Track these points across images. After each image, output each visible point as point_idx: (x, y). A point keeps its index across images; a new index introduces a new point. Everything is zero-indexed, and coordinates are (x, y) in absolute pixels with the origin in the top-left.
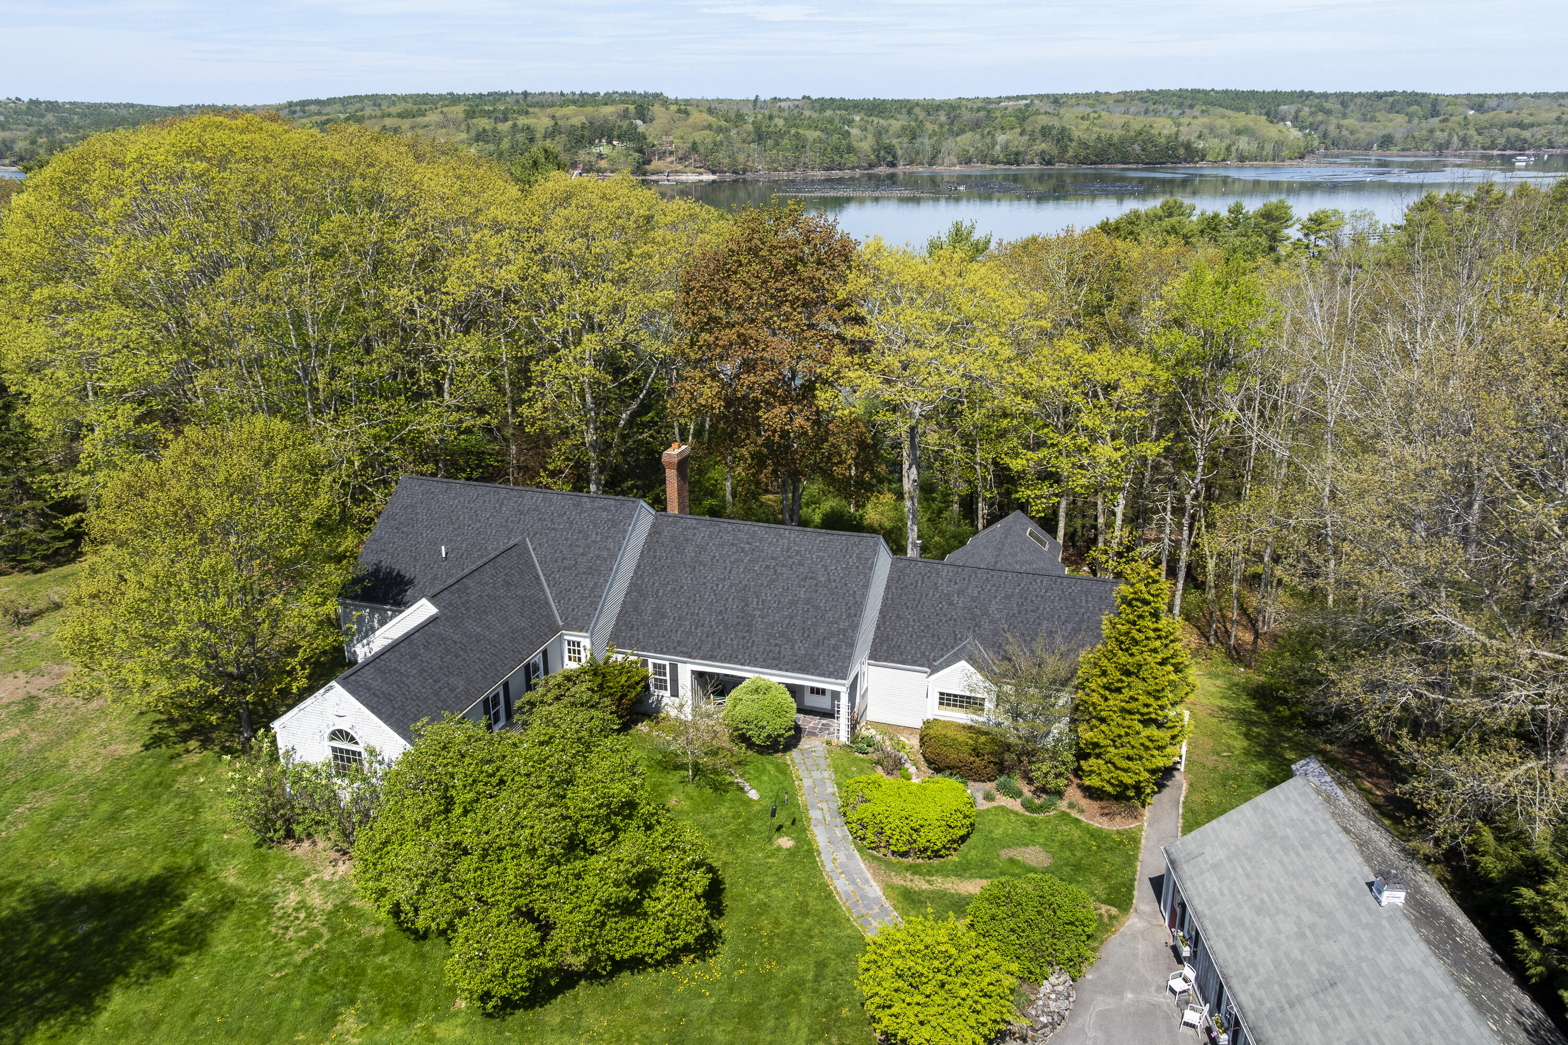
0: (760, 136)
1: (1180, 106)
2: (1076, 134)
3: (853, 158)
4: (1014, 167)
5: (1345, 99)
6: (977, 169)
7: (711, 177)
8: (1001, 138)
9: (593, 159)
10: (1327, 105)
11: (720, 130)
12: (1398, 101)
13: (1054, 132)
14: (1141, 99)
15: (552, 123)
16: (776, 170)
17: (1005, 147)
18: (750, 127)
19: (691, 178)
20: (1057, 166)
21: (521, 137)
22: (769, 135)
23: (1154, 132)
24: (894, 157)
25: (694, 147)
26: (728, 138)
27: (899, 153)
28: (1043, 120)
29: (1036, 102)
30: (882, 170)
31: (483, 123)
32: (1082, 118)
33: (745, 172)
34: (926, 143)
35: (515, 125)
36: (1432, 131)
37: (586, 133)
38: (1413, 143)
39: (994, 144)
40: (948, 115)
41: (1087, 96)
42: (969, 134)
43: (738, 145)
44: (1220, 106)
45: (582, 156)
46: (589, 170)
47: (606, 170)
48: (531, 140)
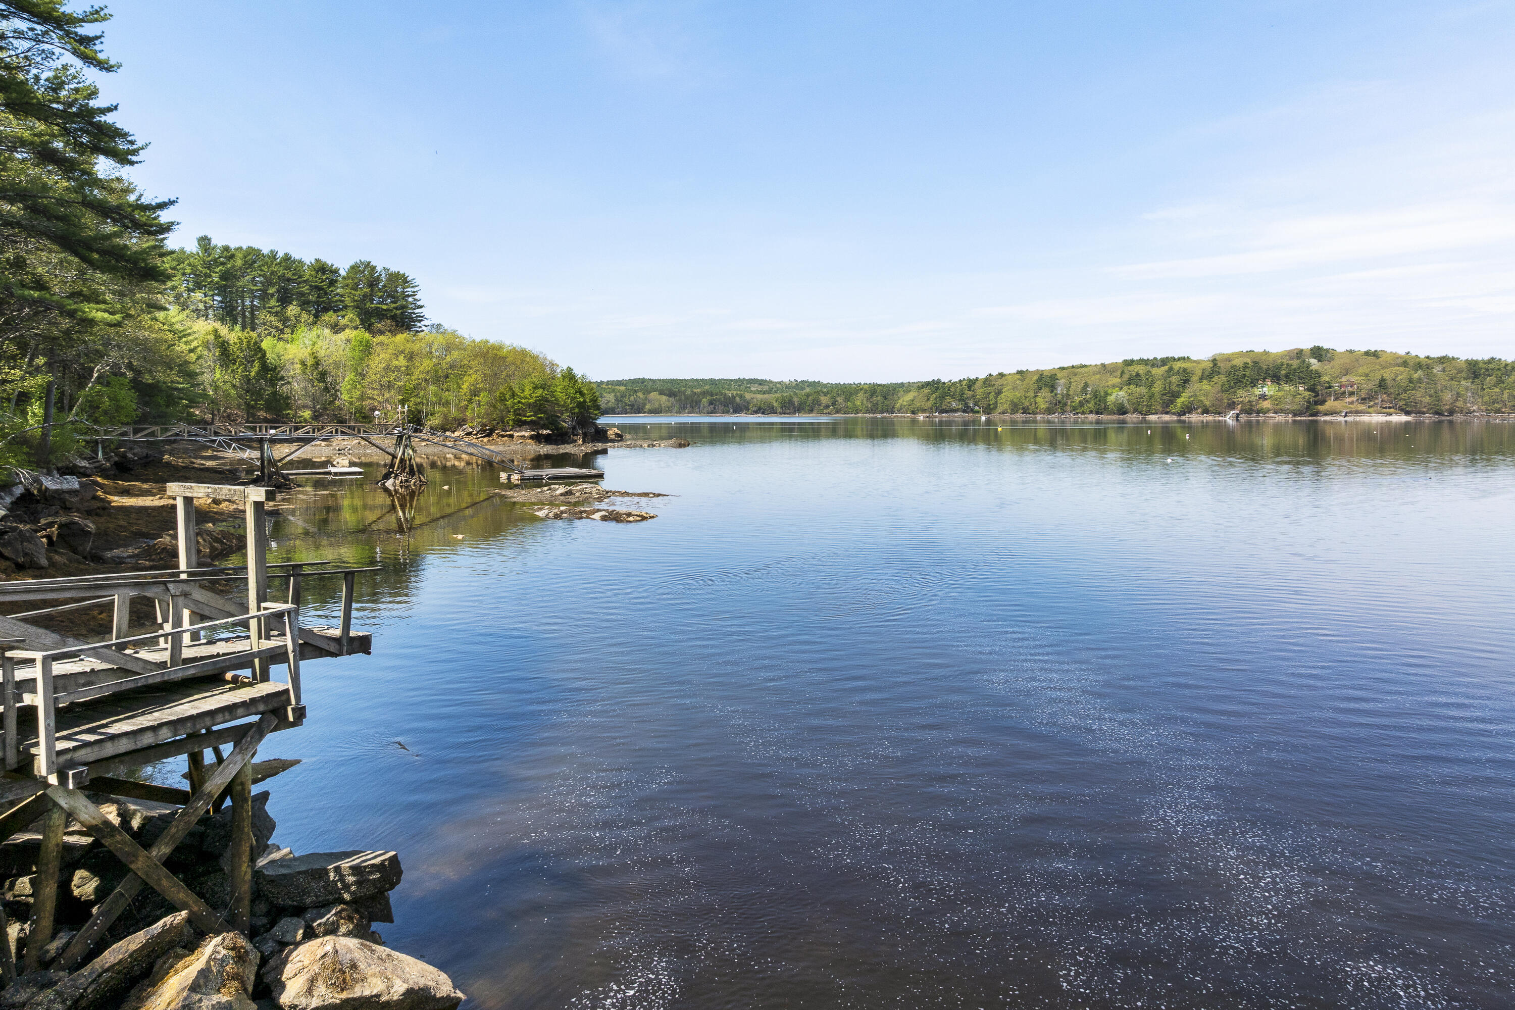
0: (1475, 373)
7: (1404, 418)
9: (1254, 399)
16: (1498, 411)
19: (1376, 419)
21: (1174, 379)
25: (1382, 384)
26: (1430, 376)
33: (1451, 412)
35: (1171, 369)
37: (1249, 373)
45: (1242, 395)
46: (1249, 410)
47: (1268, 411)
48: (1186, 382)
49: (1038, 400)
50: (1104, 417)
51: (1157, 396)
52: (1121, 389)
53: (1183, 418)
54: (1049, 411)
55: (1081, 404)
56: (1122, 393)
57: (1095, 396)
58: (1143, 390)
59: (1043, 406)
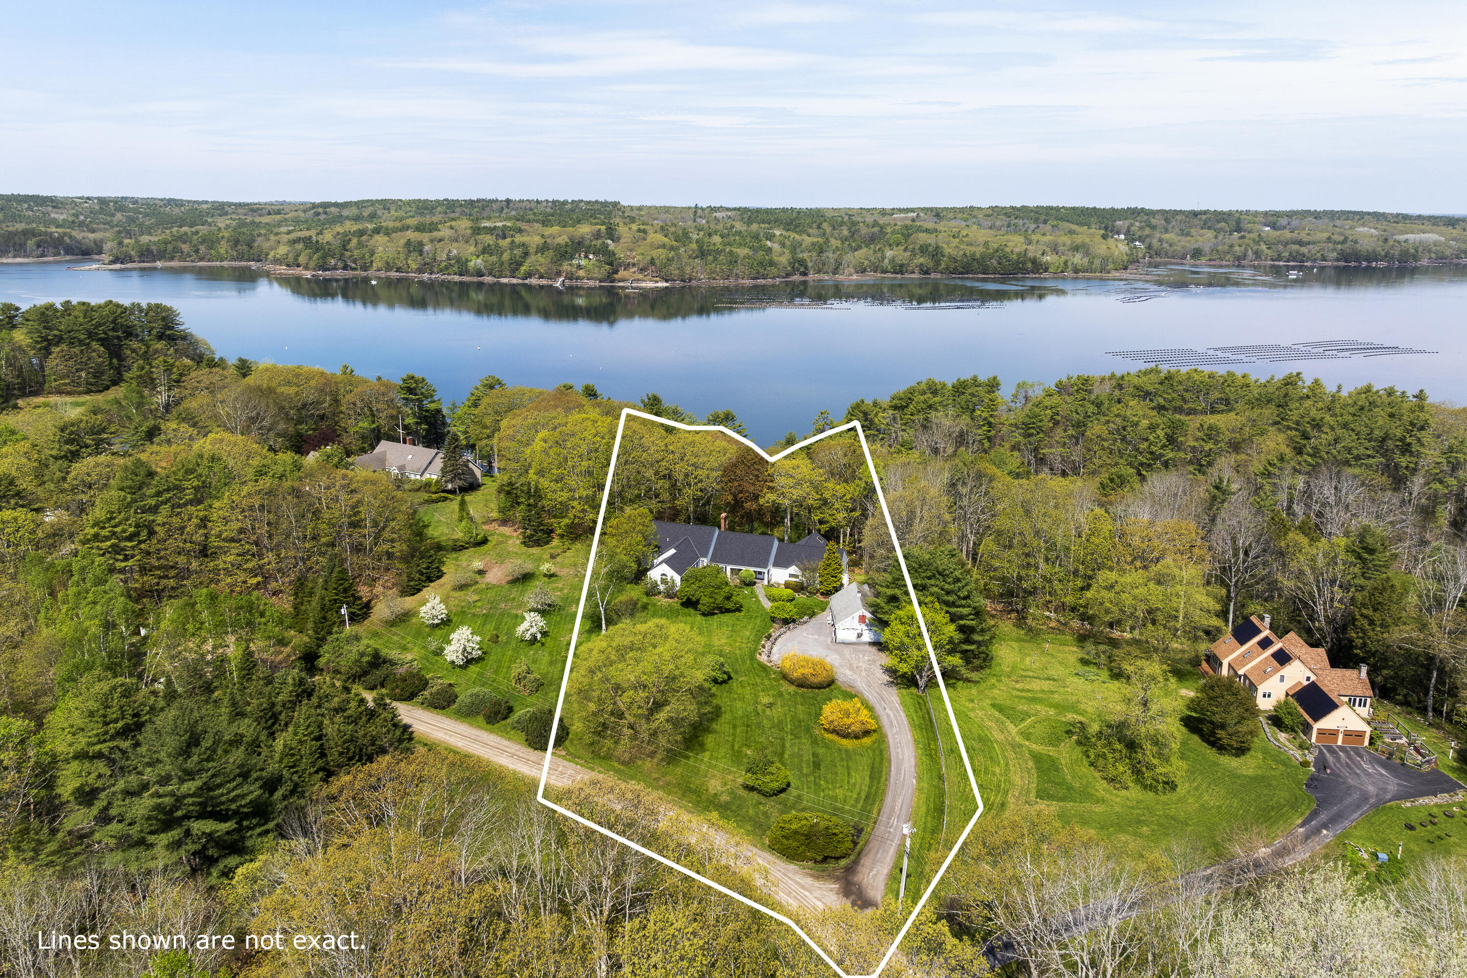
0: (702, 253)
1: (1036, 221)
2: (947, 250)
3: (775, 270)
4: (899, 276)
5: (1168, 216)
6: (870, 277)
7: (665, 284)
8: (889, 253)
9: (574, 270)
10: (1154, 221)
11: (672, 248)
12: (1210, 219)
13: (931, 249)
14: (1005, 214)
15: (543, 241)
16: (714, 279)
17: (892, 260)
18: (694, 246)
19: (649, 285)
20: (933, 275)
21: (518, 252)
22: (709, 252)
23: (1008, 250)
24: (806, 268)
25: (652, 262)
26: (678, 255)
27: (810, 264)
28: (923, 238)
29: (922, 215)
30: (797, 278)
31: (489, 239)
32: (954, 237)
33: (690, 280)
34: (831, 256)
35: (513, 242)
36: (1231, 246)
37: (569, 250)
38: (1216, 256)
39: (883, 258)
40: (849, 229)
41: (962, 210)
42: (864, 250)
43: (685, 260)
44: (1068, 221)
45: (565, 267)
46: (570, 277)
47: (583, 278)
48: (526, 254)
49: (410, 262)
50: (465, 279)
51: (506, 265)
52: (478, 256)
53: (526, 282)
54: (420, 271)
55: (447, 268)
56: (479, 261)
57: (458, 261)
58: (494, 258)
59: (414, 266)
